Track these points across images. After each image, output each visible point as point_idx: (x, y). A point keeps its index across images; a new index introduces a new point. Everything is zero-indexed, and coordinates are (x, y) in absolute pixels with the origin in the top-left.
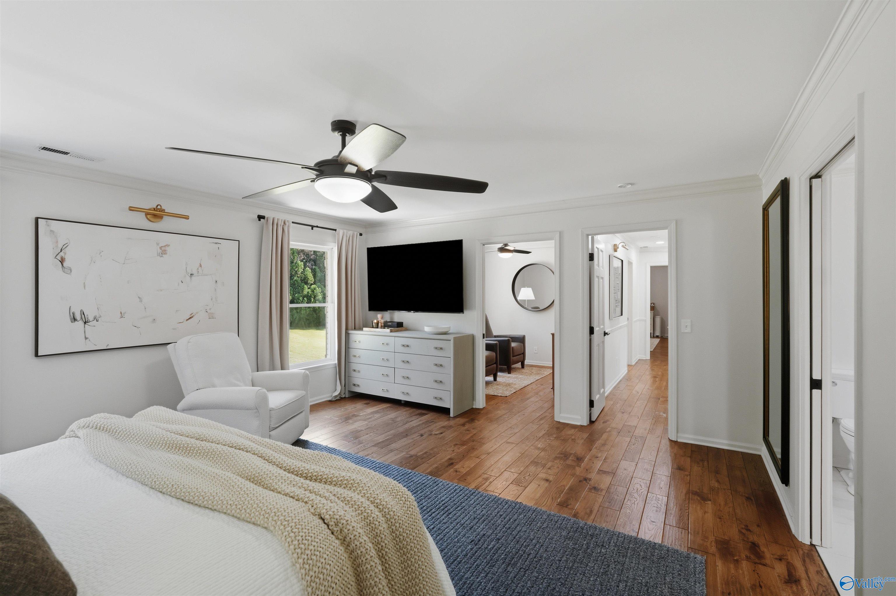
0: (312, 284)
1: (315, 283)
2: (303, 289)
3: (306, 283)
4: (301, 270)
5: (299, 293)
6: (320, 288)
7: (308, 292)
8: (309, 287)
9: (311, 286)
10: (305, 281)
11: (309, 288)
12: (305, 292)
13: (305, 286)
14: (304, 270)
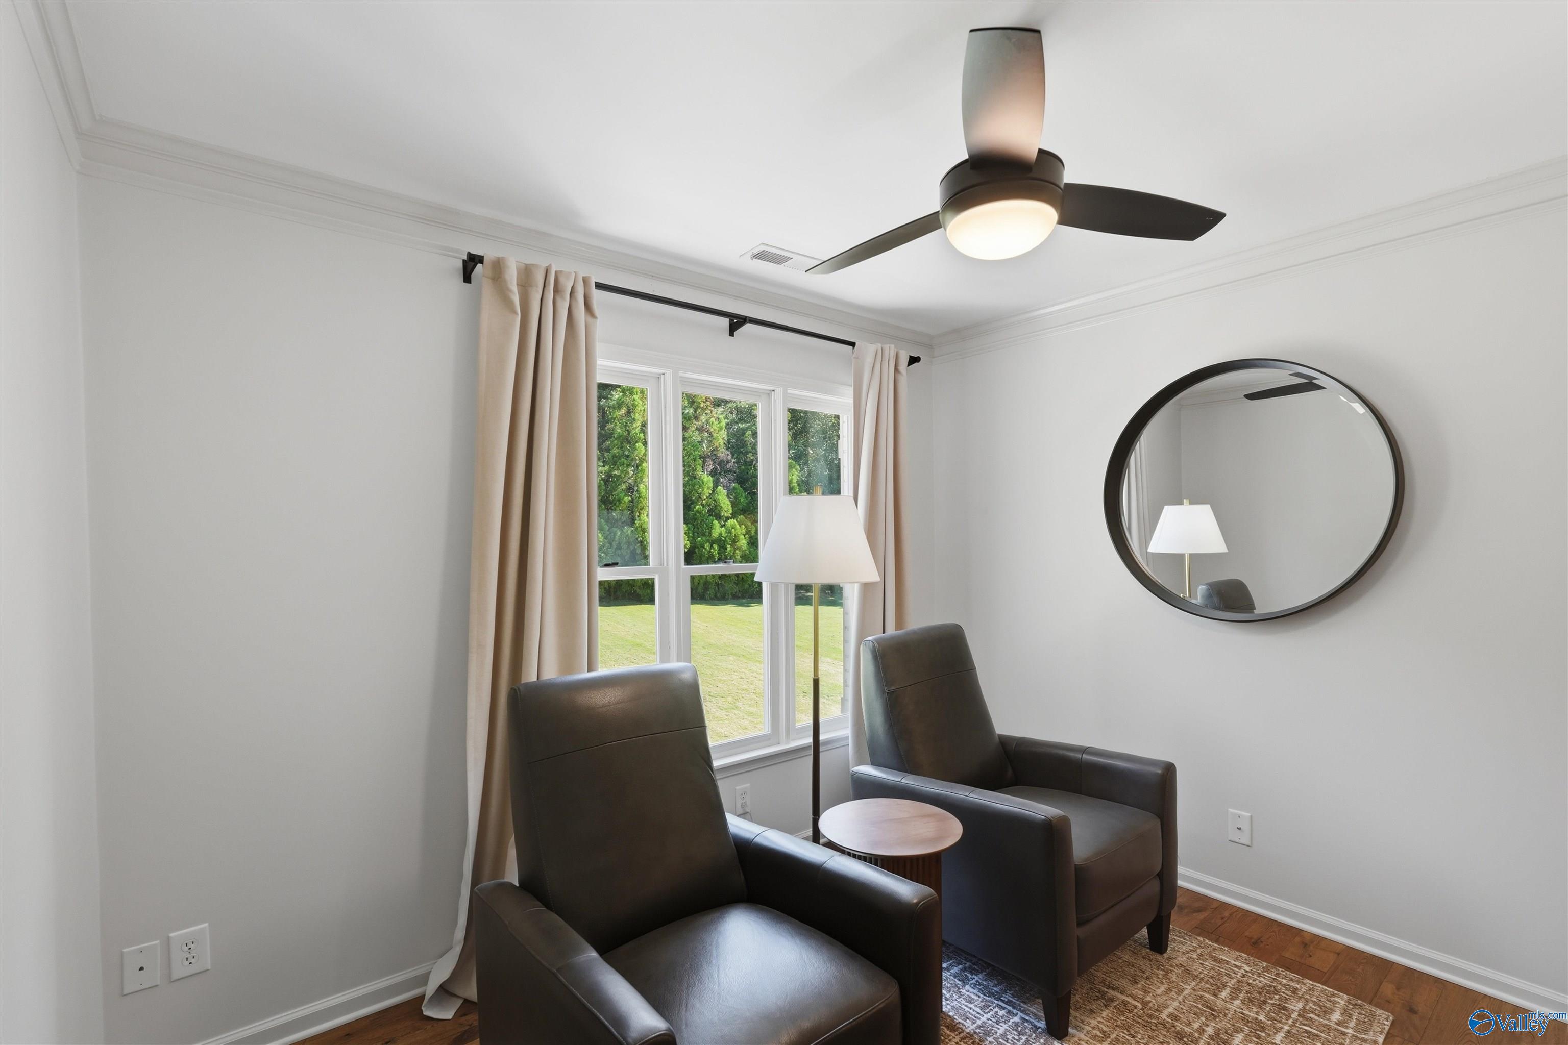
0: (728, 518)
1: (734, 516)
2: (711, 528)
3: (719, 517)
4: (707, 492)
5: (704, 535)
6: (744, 527)
7: (720, 534)
8: (723, 523)
9: (726, 521)
10: (715, 512)
11: (722, 526)
12: (715, 534)
13: (716, 522)
14: (713, 491)
